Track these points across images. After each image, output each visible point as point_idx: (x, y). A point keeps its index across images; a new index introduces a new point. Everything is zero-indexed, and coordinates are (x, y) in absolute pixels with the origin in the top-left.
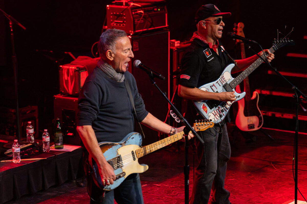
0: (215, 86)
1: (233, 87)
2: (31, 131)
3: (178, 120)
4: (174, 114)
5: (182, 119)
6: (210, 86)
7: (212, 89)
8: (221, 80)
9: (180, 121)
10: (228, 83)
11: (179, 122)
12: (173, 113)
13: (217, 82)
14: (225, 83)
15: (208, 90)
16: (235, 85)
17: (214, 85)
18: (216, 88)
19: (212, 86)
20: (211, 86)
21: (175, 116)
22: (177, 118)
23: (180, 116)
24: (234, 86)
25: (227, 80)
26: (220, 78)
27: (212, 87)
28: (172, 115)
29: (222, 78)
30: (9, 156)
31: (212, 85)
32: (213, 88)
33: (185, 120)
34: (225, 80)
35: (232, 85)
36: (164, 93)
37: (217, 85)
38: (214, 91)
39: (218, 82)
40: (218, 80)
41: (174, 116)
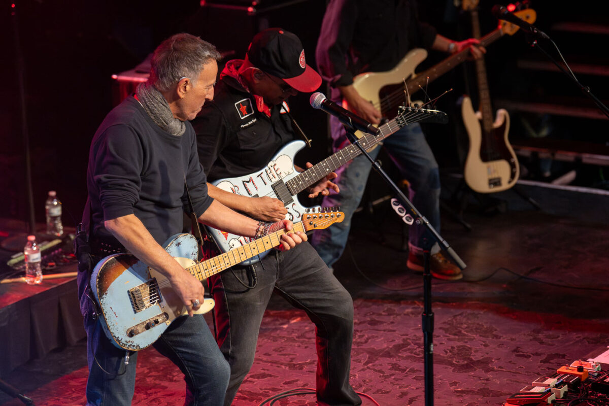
0: (254, 184)
1: (294, 190)
2: (57, 211)
3: (408, 218)
4: (400, 206)
5: (419, 216)
6: (243, 182)
7: (246, 188)
8: (269, 171)
9: (413, 220)
10: (285, 181)
11: (411, 223)
12: (397, 204)
13: (259, 175)
14: (277, 179)
15: (236, 189)
16: (299, 187)
17: (251, 180)
18: (256, 188)
19: (248, 182)
20: (245, 181)
21: (403, 210)
22: (407, 215)
23: (412, 210)
24: (296, 188)
25: (283, 175)
26: (266, 168)
27: (247, 184)
28: (396, 208)
29: (272, 169)
30: (18, 270)
31: (248, 180)
32: (250, 185)
33: (424, 219)
34: (278, 172)
35: (293, 187)
36: (378, 162)
37: (258, 181)
38: (249, 194)
39: (262, 175)
40: (263, 170)
41: (400, 212)
